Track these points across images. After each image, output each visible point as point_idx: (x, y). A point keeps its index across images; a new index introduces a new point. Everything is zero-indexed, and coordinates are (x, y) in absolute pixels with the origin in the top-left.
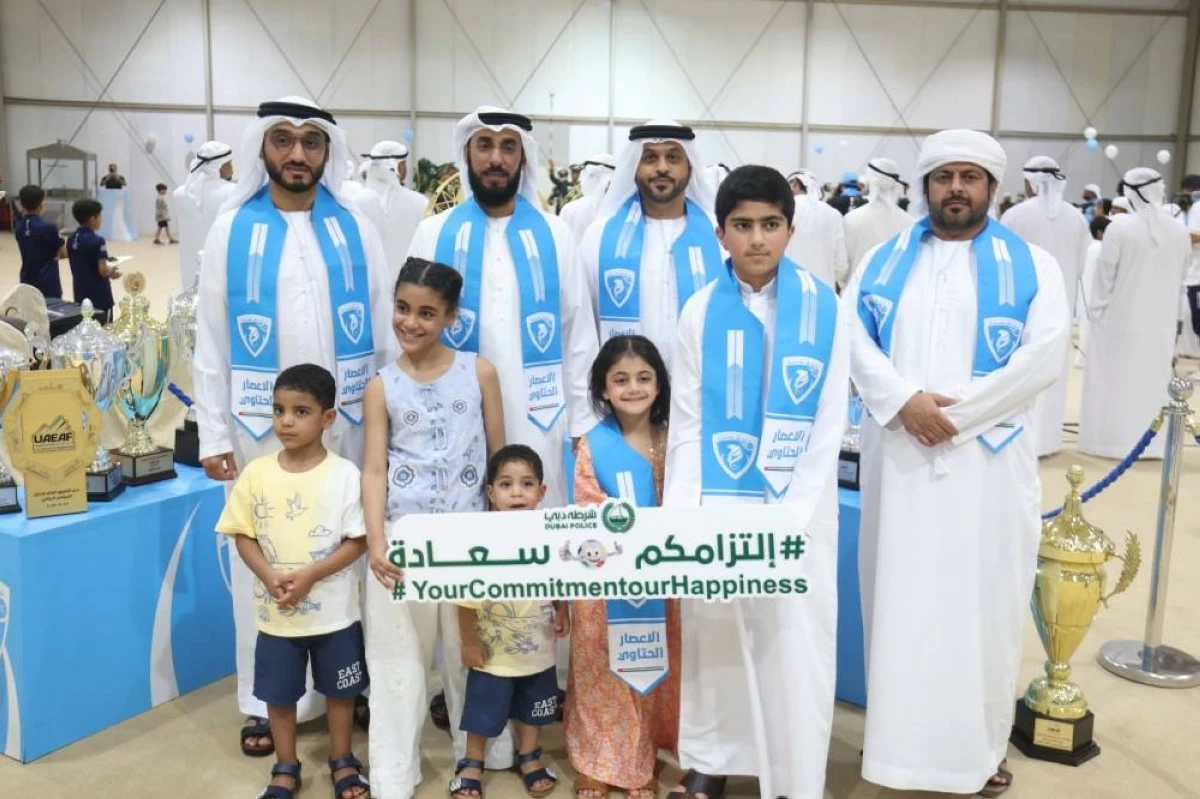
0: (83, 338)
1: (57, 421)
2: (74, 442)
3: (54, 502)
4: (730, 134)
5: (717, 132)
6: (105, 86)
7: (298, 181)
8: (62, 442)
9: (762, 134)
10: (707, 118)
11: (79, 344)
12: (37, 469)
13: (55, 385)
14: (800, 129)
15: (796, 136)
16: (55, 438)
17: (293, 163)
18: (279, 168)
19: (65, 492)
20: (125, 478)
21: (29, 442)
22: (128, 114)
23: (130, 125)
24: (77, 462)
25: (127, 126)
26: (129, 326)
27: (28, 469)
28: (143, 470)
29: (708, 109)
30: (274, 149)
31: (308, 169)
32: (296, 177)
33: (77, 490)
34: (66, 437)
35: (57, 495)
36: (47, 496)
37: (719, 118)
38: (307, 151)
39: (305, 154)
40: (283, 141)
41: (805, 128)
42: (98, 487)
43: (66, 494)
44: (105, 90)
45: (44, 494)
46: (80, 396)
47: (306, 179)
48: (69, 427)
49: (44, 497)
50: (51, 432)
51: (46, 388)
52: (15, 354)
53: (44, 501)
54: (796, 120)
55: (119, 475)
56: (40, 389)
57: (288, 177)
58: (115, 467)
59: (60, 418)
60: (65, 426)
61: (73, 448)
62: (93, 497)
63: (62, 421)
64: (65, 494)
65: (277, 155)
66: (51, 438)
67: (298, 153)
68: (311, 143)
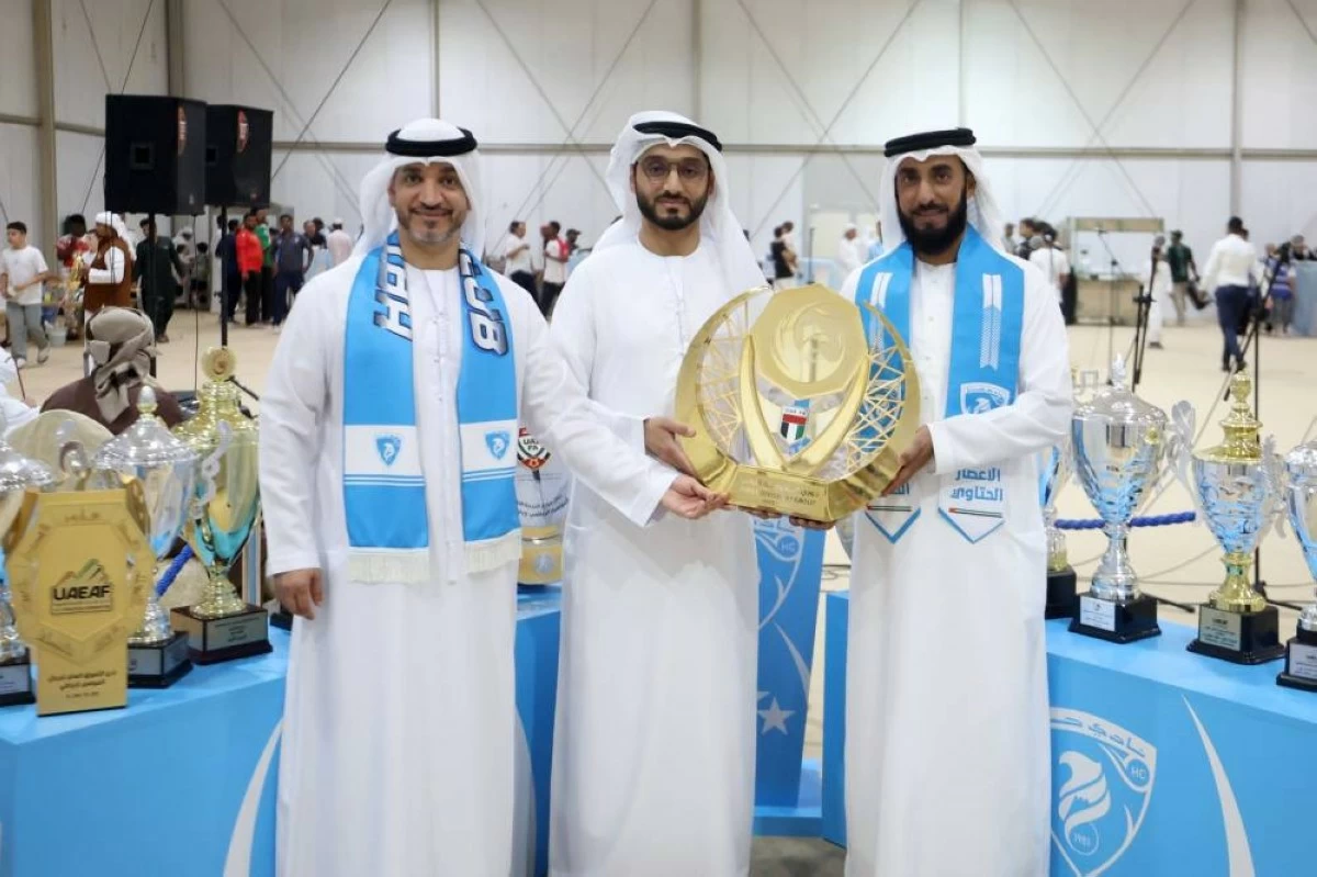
0: (139, 443)
1: (87, 568)
2: (112, 600)
3: (80, 690)
4: (1131, 165)
5: (1111, 163)
6: (307, 121)
7: (673, 216)
8: (94, 598)
9: (1174, 165)
10: (1097, 144)
11: (133, 451)
12: (54, 639)
13: (88, 514)
14: (1229, 155)
15: (1223, 166)
16: (83, 593)
17: (668, 195)
18: (651, 202)
19: (93, 675)
20: (192, 652)
21: (44, 599)
22: (334, 157)
23: (336, 170)
24: (115, 629)
25: (333, 171)
26: (209, 426)
27: (41, 640)
28: (218, 640)
29: (1097, 132)
30: (646, 178)
31: (686, 201)
32: (673, 211)
33: (114, 673)
34: (100, 591)
35: (82, 680)
36: (68, 682)
37: (1113, 143)
38: (684, 179)
39: (683, 185)
40: (656, 169)
41: (1237, 155)
42: (150, 665)
43: (96, 679)
44: (307, 127)
45: (62, 678)
46: (123, 529)
47: (683, 214)
48: (105, 577)
49: (62, 683)
50: (78, 584)
51: (74, 518)
52: (37, 466)
53: (62, 688)
54: (1224, 143)
55: (183, 647)
56: (67, 519)
57: (662, 212)
58: (179, 635)
59: (93, 562)
60: (100, 575)
61: (109, 608)
62: (136, 681)
63: (95, 568)
64: (94, 679)
65: (649, 185)
66: (78, 593)
67: (673, 182)
68: (690, 171)
